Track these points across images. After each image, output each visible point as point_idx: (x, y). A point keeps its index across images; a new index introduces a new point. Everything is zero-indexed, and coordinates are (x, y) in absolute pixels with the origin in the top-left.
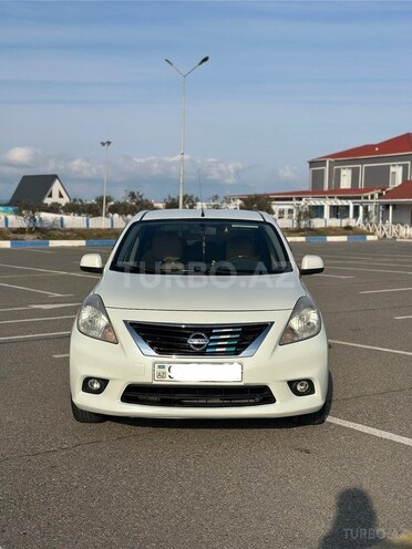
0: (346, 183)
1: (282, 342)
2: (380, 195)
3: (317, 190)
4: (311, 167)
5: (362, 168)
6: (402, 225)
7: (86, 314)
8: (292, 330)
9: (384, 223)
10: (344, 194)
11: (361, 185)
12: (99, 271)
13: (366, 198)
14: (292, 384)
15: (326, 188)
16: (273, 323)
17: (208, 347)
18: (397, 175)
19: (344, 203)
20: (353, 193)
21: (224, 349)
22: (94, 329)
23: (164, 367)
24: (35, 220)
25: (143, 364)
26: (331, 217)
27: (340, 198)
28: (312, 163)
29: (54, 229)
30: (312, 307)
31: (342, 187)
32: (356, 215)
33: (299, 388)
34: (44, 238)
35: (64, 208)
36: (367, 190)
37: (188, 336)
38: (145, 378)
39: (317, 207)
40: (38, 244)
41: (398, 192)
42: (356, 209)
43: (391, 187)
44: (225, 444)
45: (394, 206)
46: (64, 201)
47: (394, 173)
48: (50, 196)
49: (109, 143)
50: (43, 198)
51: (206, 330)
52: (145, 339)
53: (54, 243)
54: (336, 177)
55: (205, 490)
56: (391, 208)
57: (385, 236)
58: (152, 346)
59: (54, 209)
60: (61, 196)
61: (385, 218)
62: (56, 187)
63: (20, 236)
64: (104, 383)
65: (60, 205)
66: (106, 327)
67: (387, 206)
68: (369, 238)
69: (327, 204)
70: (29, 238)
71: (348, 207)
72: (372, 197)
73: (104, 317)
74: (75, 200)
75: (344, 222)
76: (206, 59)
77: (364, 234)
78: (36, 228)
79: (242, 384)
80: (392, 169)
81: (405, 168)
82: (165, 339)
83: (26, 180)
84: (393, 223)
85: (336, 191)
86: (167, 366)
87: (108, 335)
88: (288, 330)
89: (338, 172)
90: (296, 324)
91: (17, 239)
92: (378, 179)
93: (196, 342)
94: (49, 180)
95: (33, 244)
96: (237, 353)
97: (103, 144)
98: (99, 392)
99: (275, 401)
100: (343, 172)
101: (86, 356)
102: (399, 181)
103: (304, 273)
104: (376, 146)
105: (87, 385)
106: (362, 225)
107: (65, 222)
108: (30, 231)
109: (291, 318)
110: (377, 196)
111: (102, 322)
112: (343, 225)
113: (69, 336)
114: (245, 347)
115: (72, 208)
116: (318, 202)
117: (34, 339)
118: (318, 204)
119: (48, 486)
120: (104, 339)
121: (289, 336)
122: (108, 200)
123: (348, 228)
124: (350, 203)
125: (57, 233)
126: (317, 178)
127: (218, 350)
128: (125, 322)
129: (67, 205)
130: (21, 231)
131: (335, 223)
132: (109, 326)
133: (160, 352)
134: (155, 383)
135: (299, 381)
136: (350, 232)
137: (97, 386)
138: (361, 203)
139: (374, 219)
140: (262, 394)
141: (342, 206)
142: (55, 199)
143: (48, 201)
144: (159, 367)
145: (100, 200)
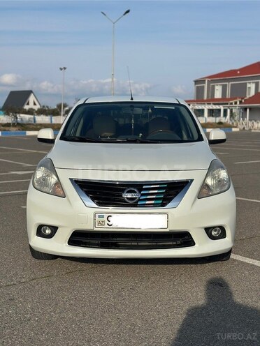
0: (218, 95)
1: (200, 196)
2: (241, 102)
3: (199, 99)
4: (195, 84)
5: (229, 84)
6: (255, 121)
7: (40, 174)
8: (207, 186)
9: (243, 120)
10: (217, 102)
11: (228, 96)
12: (52, 141)
13: (232, 104)
14: (208, 230)
15: (205, 98)
16: (192, 180)
17: (140, 200)
18: (251, 89)
19: (218, 107)
20: (224, 100)
21: (153, 202)
22: (47, 185)
23: (103, 217)
24: (17, 118)
25: (87, 214)
26: (208, 116)
27: (215, 104)
28: (196, 82)
29: (30, 124)
30: (222, 168)
31: (216, 97)
32: (225, 115)
33: (214, 233)
34: (23, 130)
35: (36, 112)
36: (231, 99)
37: (123, 191)
38: (88, 226)
39: (199, 110)
40: (19, 133)
41: (252, 100)
42: (225, 111)
43: (248, 97)
44: (153, 278)
45: (250, 109)
46: (37, 107)
47: (250, 88)
48: (28, 104)
49: (65, 68)
50: (23, 105)
51: (138, 186)
52: (87, 193)
53: (29, 133)
54: (212, 91)
55: (139, 322)
56: (248, 110)
57: (244, 128)
58: (93, 199)
59: (30, 112)
60: (35, 104)
61: (244, 116)
62: (32, 99)
63: (7, 128)
64: (54, 229)
65: (34, 110)
66: (56, 184)
67: (246, 109)
68: (234, 130)
69: (206, 108)
70: (13, 129)
71: (219, 110)
72: (236, 103)
73: (54, 177)
74: (44, 107)
75: (218, 120)
76: (128, 12)
77: (231, 127)
78: (18, 124)
79: (167, 230)
80: (248, 85)
81: (257, 84)
82: (104, 193)
83: (13, 94)
84: (250, 120)
85: (212, 100)
86: (106, 216)
87: (58, 191)
88: (205, 186)
89: (213, 87)
90: (210, 182)
91: (5, 130)
92: (239, 91)
93: (129, 196)
94: (27, 94)
95: (15, 133)
96: (163, 205)
97: (61, 69)
98: (50, 236)
99: (194, 244)
100: (217, 87)
101: (40, 208)
102: (253, 93)
103: (212, 142)
104: (238, 70)
105: (40, 231)
106: (229, 121)
107: (36, 120)
108: (14, 125)
109: (206, 176)
110: (238, 103)
111: (53, 180)
112: (217, 121)
113: (26, 194)
114: (170, 200)
115: (42, 112)
116: (200, 107)
117: (9, 195)
118: (201, 108)
119: (5, 318)
120: (54, 194)
121: (205, 191)
122: (65, 106)
123: (220, 123)
124: (222, 108)
125: (31, 127)
126: (199, 91)
127: (147, 202)
128: (71, 179)
129: (39, 109)
130: (8, 125)
131: (212, 120)
132: (58, 183)
133: (99, 204)
134: (95, 229)
135: (213, 228)
136: (221, 126)
137: (48, 232)
138: (229, 107)
139: (236, 118)
140: (184, 239)
141: (216, 109)
142: (31, 106)
143: (26, 107)
144: (99, 217)
145: (59, 106)
